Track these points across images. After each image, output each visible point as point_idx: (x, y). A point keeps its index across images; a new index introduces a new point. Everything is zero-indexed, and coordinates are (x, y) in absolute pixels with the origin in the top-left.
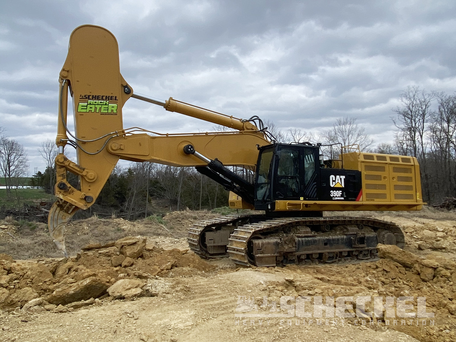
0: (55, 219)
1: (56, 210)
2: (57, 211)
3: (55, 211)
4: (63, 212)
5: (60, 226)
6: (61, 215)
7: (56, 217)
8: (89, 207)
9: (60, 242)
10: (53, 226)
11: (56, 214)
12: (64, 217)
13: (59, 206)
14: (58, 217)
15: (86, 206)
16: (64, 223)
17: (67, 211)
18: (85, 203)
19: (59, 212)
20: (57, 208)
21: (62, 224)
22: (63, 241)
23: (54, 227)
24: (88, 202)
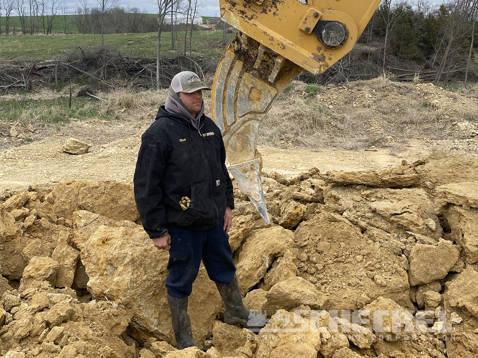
0: (230, 100)
1: (231, 68)
2: (236, 73)
3: (229, 74)
4: (254, 75)
5: (244, 122)
6: (244, 84)
7: (230, 92)
8: (331, 63)
9: (245, 171)
10: (225, 118)
11: (233, 83)
12: (254, 94)
13: (240, 54)
14: (236, 93)
15: (321, 59)
16: (255, 112)
17: (263, 76)
18: (319, 49)
19: (240, 77)
20: (233, 63)
21: (249, 116)
22: (252, 169)
23: (225, 123)
24: (329, 43)
